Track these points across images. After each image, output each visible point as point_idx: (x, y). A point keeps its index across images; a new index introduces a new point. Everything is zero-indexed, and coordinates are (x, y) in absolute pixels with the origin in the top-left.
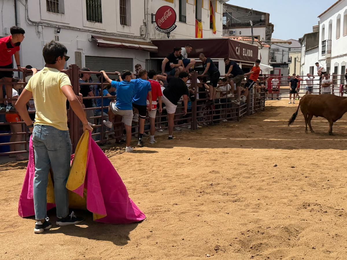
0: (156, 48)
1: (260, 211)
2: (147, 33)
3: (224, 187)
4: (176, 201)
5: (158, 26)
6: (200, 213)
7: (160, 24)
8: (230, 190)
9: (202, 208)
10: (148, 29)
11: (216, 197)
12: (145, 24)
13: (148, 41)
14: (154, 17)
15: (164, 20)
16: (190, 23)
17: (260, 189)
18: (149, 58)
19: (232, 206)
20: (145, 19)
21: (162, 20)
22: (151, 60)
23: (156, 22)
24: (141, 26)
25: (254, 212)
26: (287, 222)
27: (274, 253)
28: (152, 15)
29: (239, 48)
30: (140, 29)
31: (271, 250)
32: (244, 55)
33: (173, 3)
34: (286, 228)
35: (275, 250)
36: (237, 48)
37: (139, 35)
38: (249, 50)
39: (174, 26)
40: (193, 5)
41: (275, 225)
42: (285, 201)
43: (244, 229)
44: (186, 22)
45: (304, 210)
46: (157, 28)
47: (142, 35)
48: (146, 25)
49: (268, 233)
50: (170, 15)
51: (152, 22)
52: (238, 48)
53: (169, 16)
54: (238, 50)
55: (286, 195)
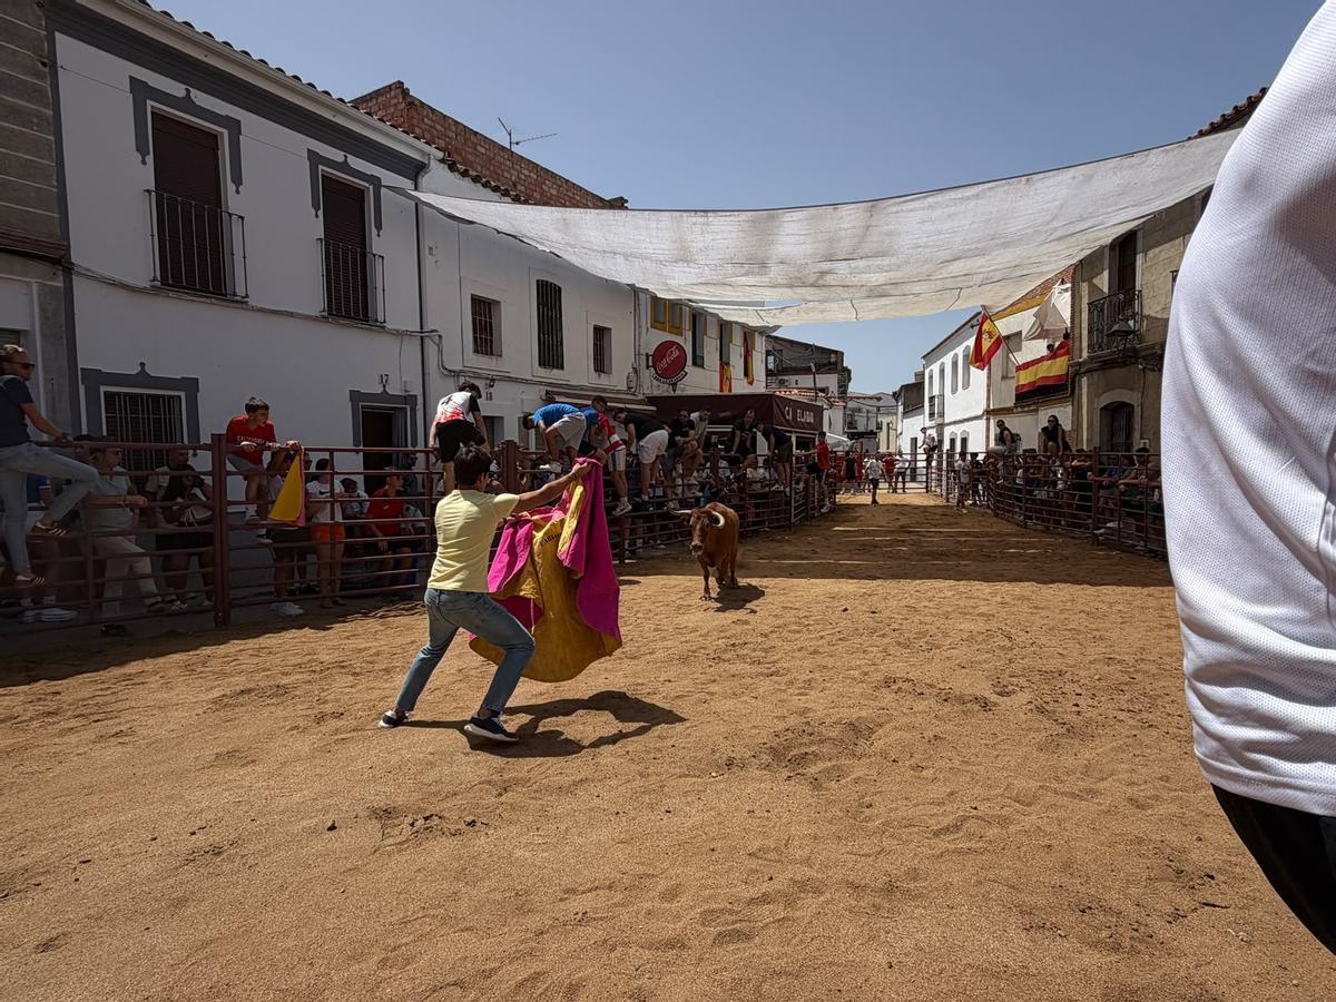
0: (654, 408)
1: (812, 693)
2: (639, 385)
3: (754, 650)
4: (671, 674)
5: (657, 373)
6: (708, 697)
7: (660, 371)
8: (763, 654)
9: (714, 688)
10: (640, 379)
11: (739, 667)
12: (635, 370)
13: (641, 397)
15: (667, 363)
16: (710, 367)
17: (815, 652)
19: (765, 685)
20: (636, 362)
21: (664, 364)
23: (654, 366)
24: (629, 374)
25: (801, 694)
26: (854, 714)
27: (828, 770)
28: (647, 356)
30: (627, 378)
31: (821, 765)
33: (682, 336)
34: (851, 724)
35: (829, 764)
37: (626, 389)
39: (683, 372)
40: (716, 340)
41: (834, 720)
42: (856, 673)
43: (781, 726)
44: (703, 366)
45: (884, 690)
46: (656, 377)
47: (630, 388)
48: (636, 372)
49: (820, 734)
50: (677, 355)
51: (648, 367)
53: (675, 357)
55: (858, 663)
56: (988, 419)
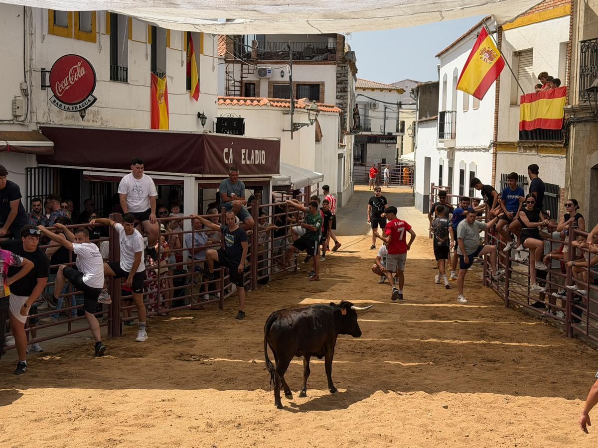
0: (50, 144)
2: (30, 111)
5: (55, 96)
7: (60, 93)
10: (31, 103)
12: (25, 93)
13: (33, 127)
14: (48, 75)
15: (69, 84)
16: (137, 81)
18: (34, 164)
20: (25, 81)
21: (65, 85)
22: (39, 168)
23: (52, 86)
24: (15, 97)
28: (43, 71)
29: (231, 149)
30: (13, 103)
32: (243, 162)
33: (95, 42)
36: (226, 150)
37: (11, 118)
38: (257, 152)
39: (90, 98)
40: (146, 43)
44: (127, 81)
46: (54, 101)
47: (16, 116)
48: (27, 95)
50: (82, 75)
51: (44, 87)
52: (229, 151)
53: (80, 77)
54: (228, 155)
56: (495, 154)
